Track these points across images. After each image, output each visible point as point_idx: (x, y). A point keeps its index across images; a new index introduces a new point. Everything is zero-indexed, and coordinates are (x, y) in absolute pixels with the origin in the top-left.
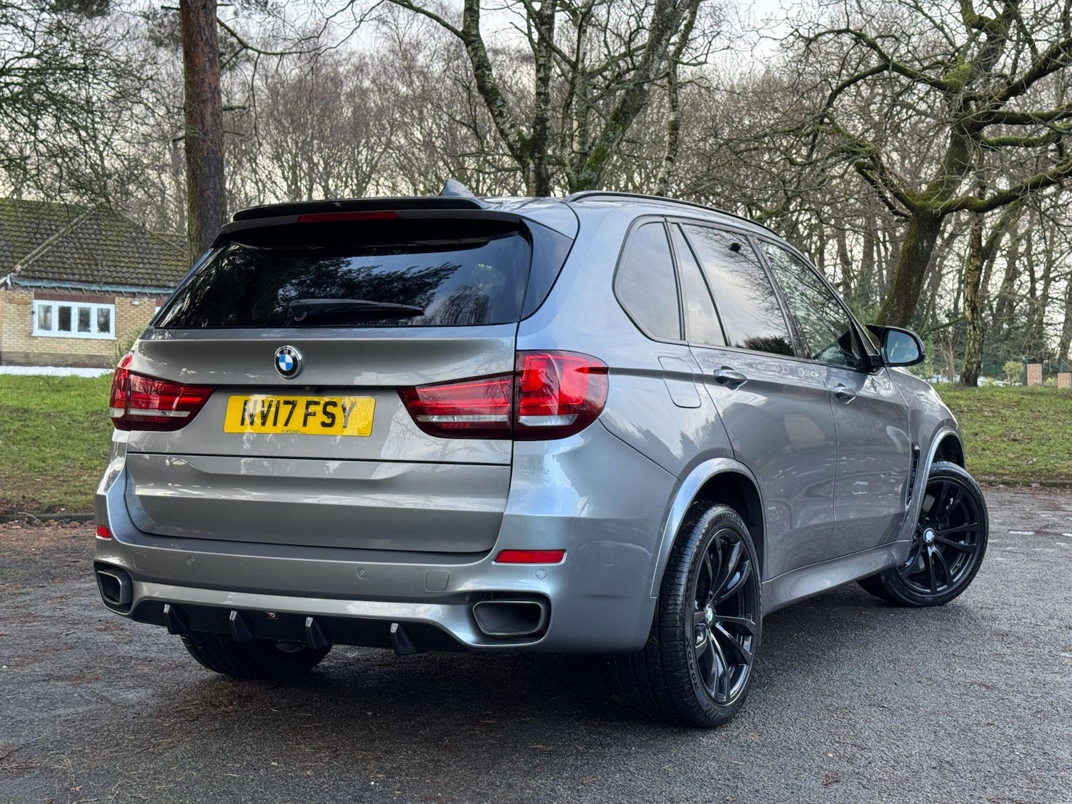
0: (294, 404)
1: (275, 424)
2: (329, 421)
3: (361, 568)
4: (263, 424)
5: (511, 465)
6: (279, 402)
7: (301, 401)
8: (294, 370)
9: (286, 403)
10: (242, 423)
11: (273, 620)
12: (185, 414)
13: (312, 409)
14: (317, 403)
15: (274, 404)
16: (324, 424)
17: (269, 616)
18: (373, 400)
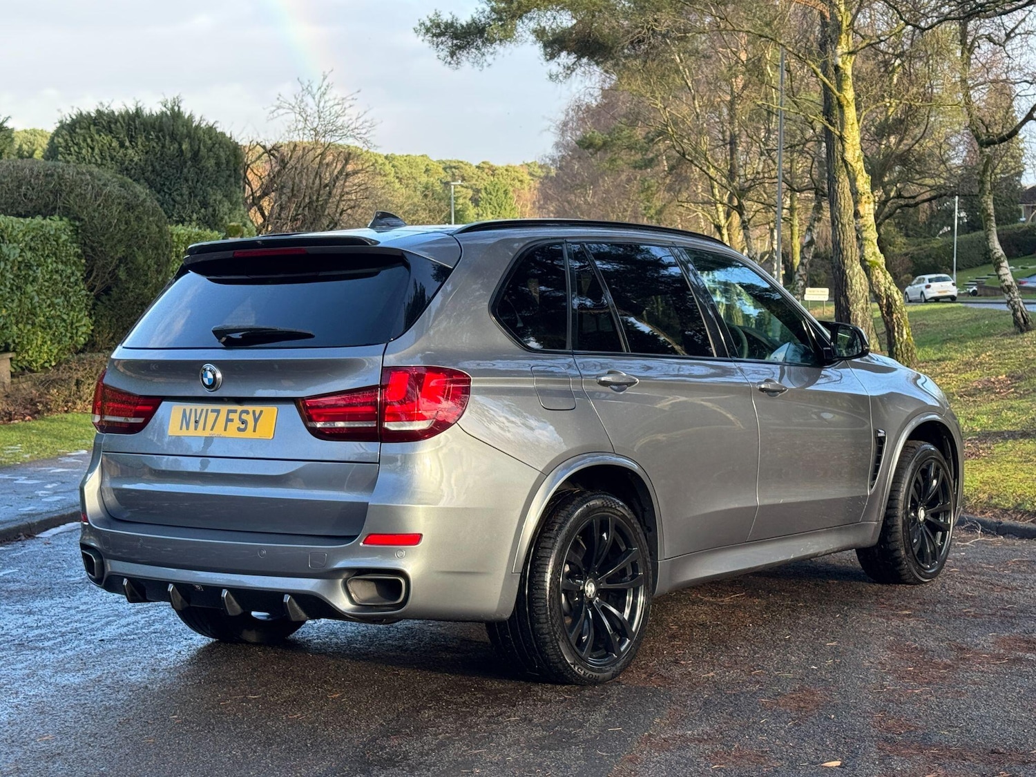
0: (218, 411)
1: (204, 429)
2: (243, 426)
3: (261, 548)
4: (196, 429)
5: (379, 463)
6: (207, 410)
7: (224, 408)
8: (213, 385)
9: (213, 411)
10: (181, 429)
11: (199, 592)
12: (140, 420)
13: (231, 416)
14: (235, 411)
15: (204, 411)
16: (239, 429)
17: (195, 588)
18: (275, 409)
